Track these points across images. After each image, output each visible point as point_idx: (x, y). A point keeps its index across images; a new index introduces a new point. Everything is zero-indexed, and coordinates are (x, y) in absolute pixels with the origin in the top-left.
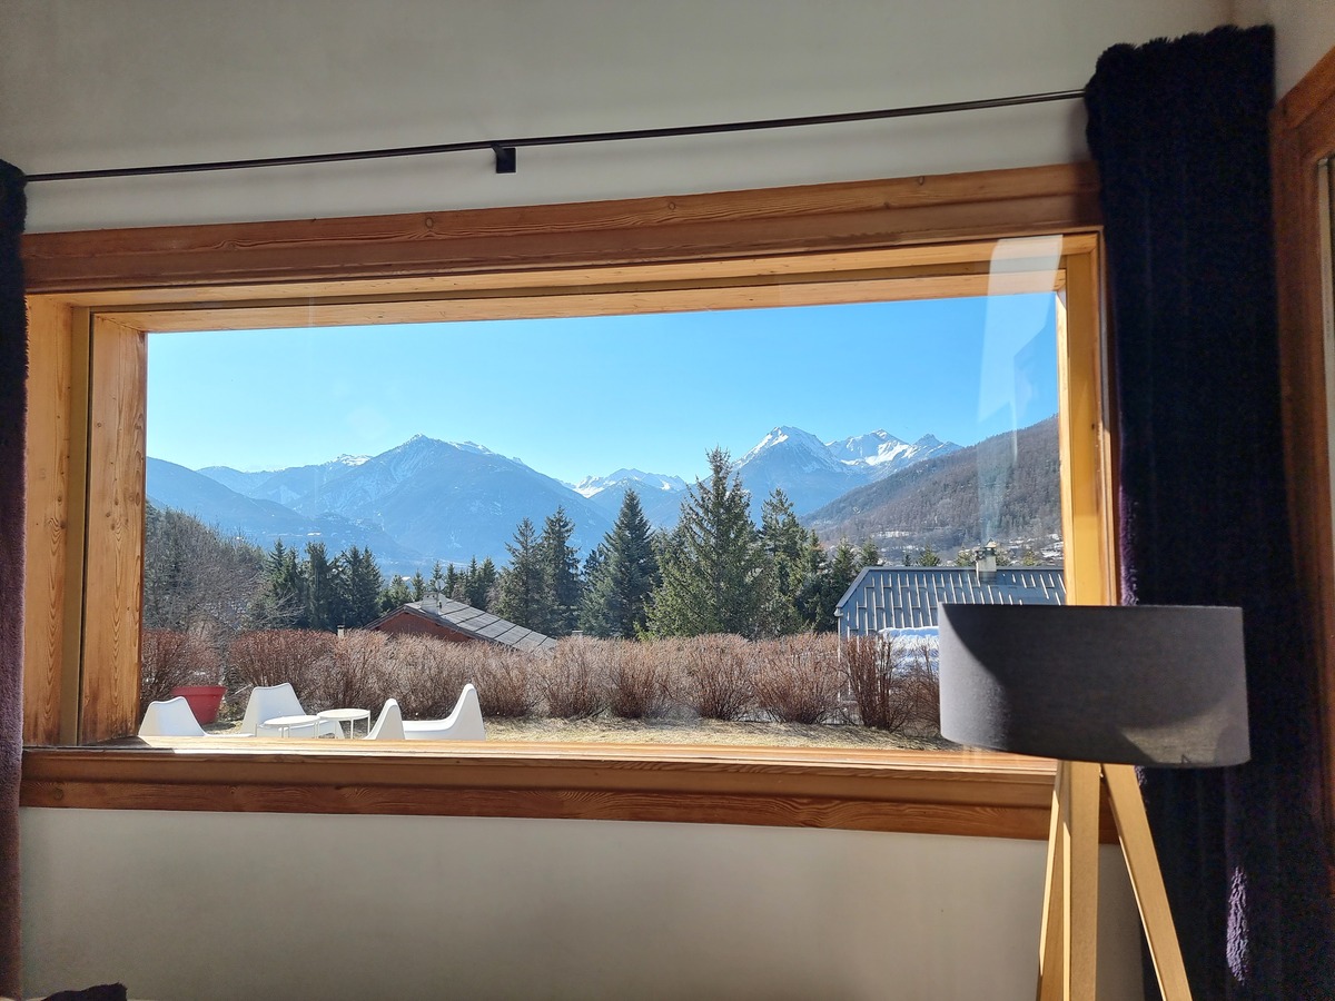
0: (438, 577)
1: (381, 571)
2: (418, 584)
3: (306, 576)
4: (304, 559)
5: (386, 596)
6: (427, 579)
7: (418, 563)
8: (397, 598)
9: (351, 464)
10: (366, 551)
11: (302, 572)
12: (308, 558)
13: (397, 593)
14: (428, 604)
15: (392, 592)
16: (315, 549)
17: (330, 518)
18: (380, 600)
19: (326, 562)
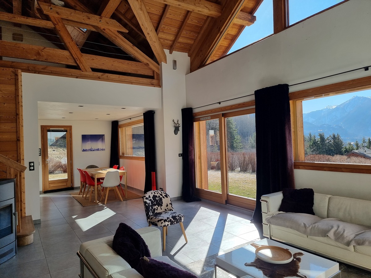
0: (364, 142)
1: (343, 141)
2: (357, 145)
3: (319, 142)
4: (318, 138)
5: (346, 148)
6: (360, 144)
7: (357, 138)
8: (349, 149)
9: (331, 108)
10: (338, 135)
11: (317, 142)
12: (319, 137)
13: (349, 147)
14: (361, 151)
15: (347, 147)
16: (321, 135)
17: (325, 125)
18: (343, 150)
19: (324, 139)
